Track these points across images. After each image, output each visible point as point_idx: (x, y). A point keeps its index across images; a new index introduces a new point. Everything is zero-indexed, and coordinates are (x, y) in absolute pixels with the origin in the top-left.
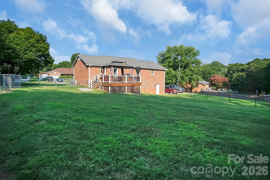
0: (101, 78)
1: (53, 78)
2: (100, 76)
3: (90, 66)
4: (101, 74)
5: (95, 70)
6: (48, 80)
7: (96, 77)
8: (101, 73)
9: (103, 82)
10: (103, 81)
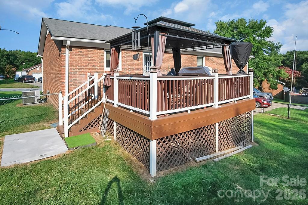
0: (106, 87)
1: (32, 76)
2: (103, 77)
3: (68, 43)
4: (108, 69)
5: (86, 59)
6: (25, 80)
7: (89, 80)
8: (108, 66)
9: (115, 106)
10: (116, 102)
